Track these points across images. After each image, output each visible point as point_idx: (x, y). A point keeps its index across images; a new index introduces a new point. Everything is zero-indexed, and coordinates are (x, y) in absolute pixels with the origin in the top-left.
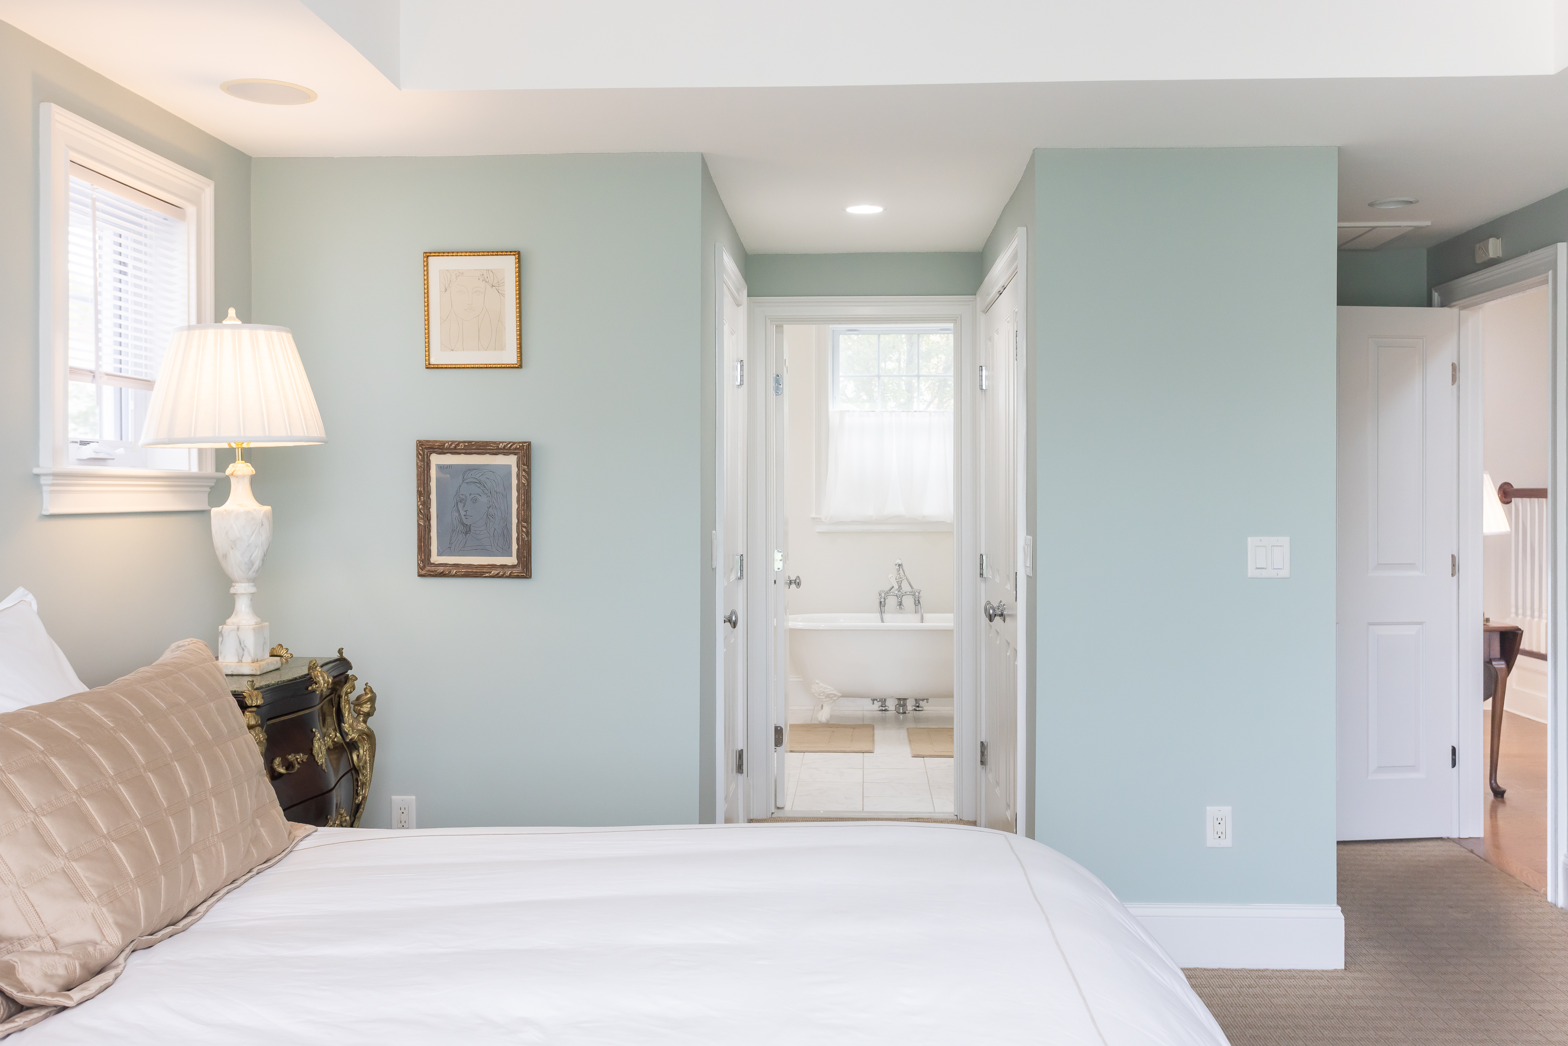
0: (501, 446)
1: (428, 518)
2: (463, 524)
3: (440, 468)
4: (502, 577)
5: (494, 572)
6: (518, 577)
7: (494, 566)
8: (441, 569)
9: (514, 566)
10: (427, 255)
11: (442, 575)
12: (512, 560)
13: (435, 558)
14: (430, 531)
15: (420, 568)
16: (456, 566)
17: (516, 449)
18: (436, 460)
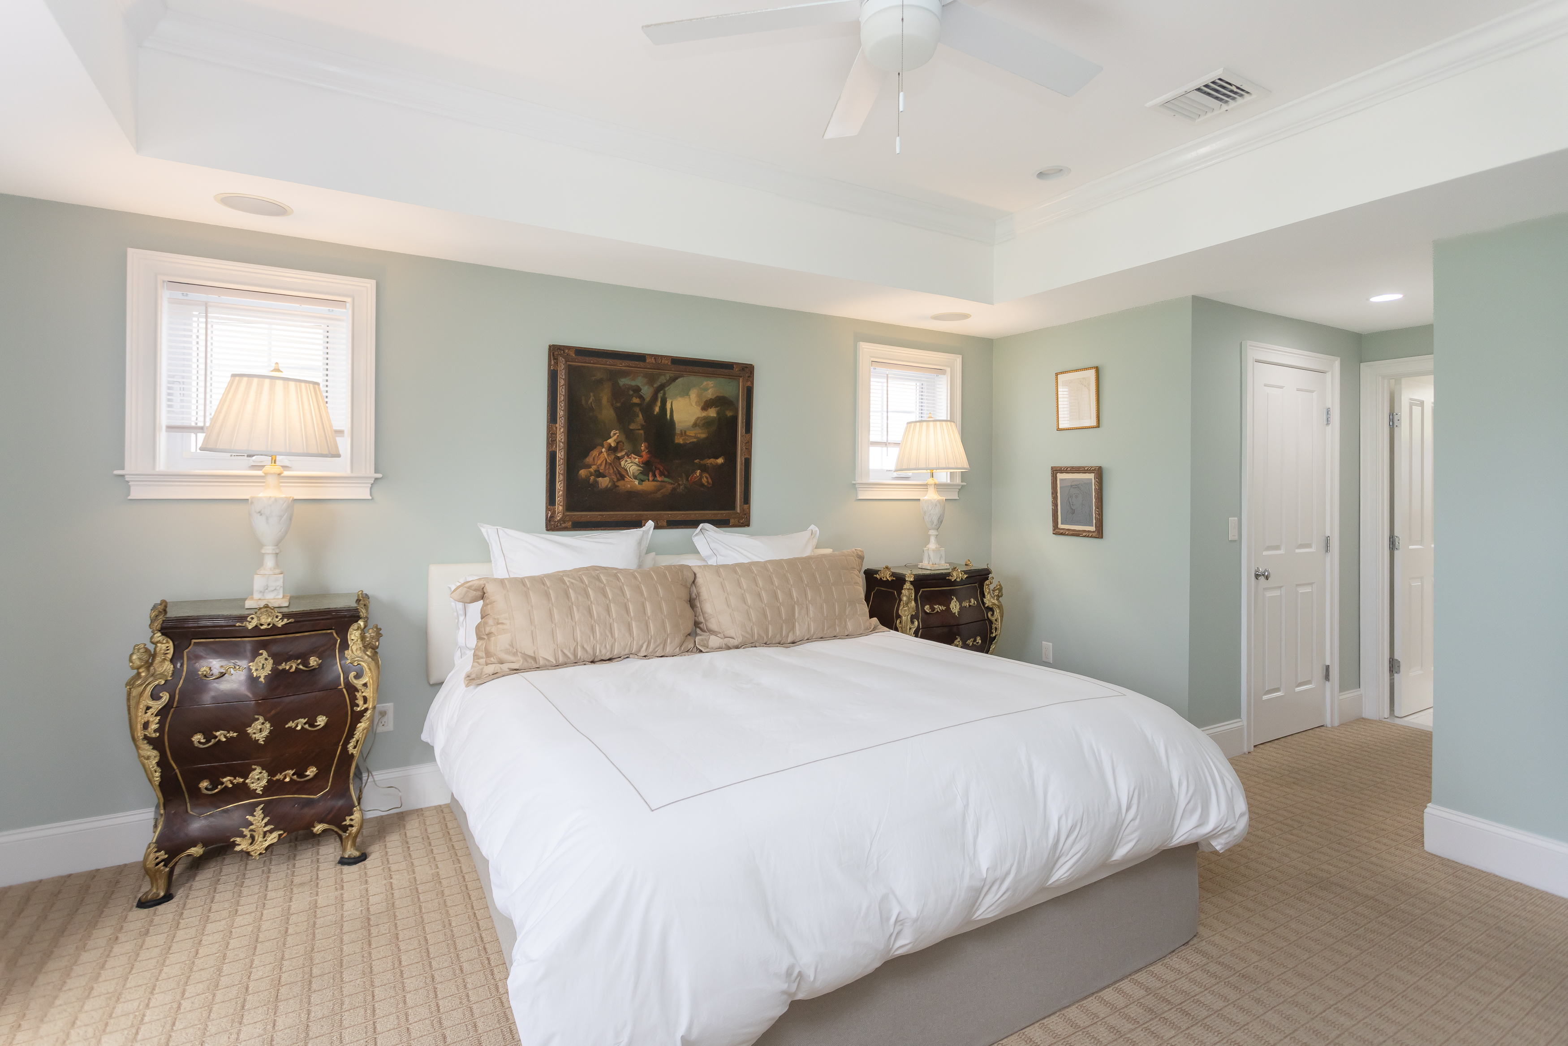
0: (1086, 468)
1: (1057, 505)
2: (1071, 508)
3: (1061, 480)
4: (1088, 537)
5: (1084, 534)
6: (1097, 537)
7: (1085, 531)
8: (1062, 531)
9: (1094, 532)
10: (1057, 374)
11: (1062, 534)
12: (1093, 529)
13: (1060, 526)
14: (1057, 512)
15: (1054, 530)
16: (1068, 530)
17: (1093, 470)
18: (1060, 476)
